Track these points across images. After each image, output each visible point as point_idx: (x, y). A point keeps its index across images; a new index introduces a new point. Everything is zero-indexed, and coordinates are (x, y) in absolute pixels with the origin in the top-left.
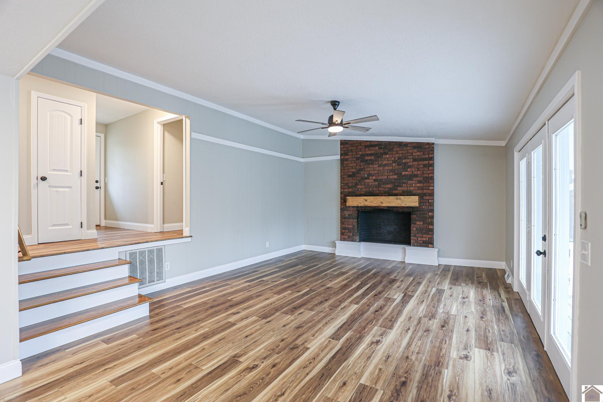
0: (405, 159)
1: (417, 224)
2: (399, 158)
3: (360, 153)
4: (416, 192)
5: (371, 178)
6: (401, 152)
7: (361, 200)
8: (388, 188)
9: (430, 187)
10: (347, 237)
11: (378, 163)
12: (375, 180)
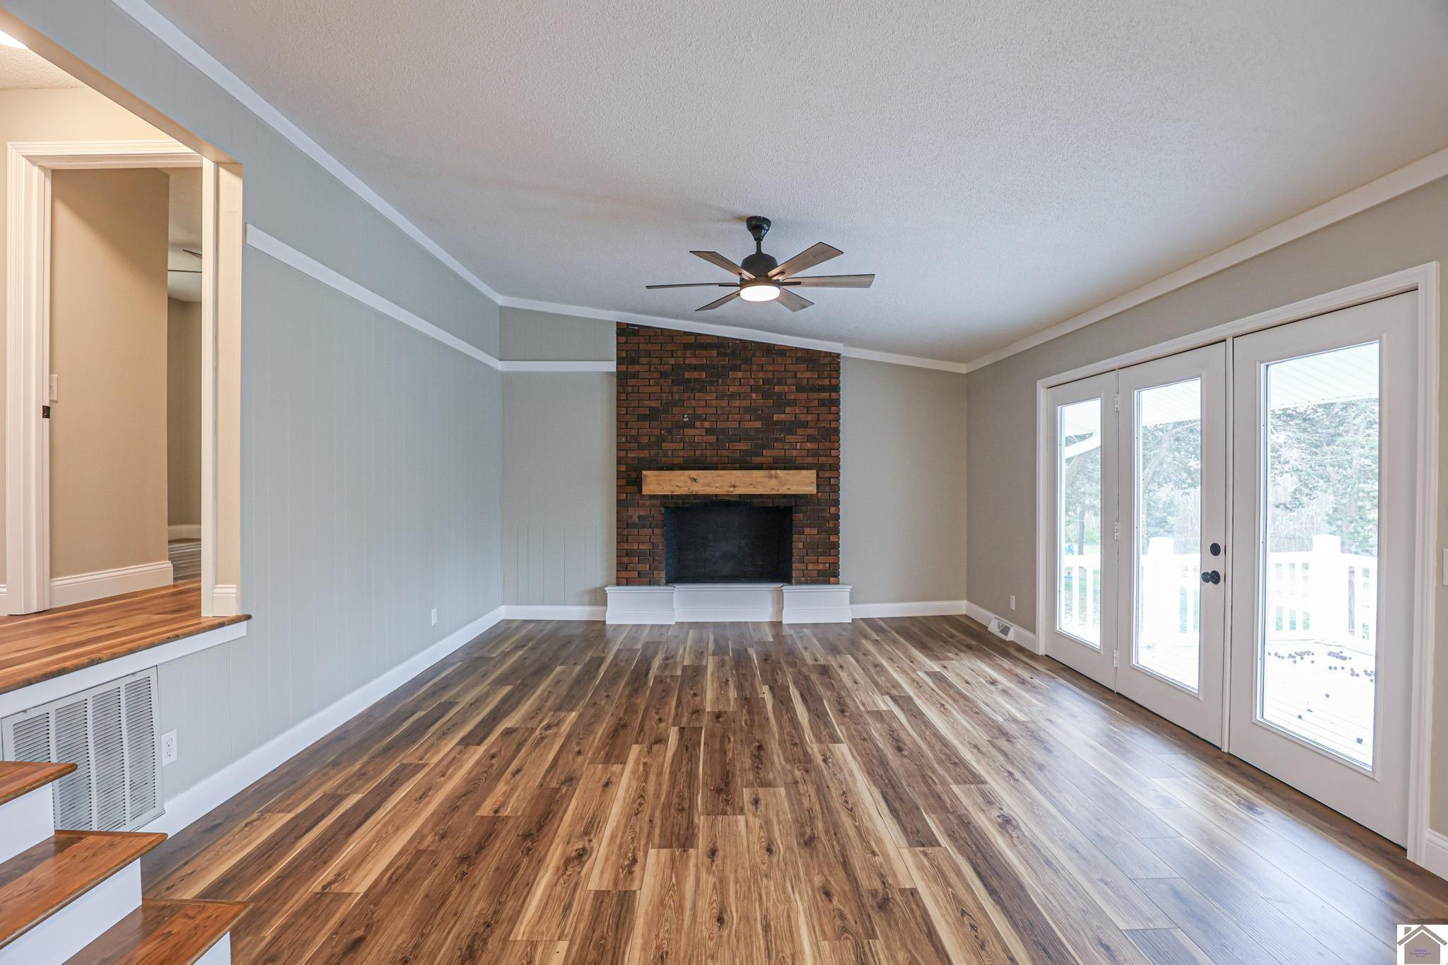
0: (780, 384)
1: (805, 533)
2: (766, 381)
3: (672, 361)
4: (802, 462)
5: (698, 424)
6: (771, 368)
7: (682, 478)
8: (740, 450)
10: (636, 574)
11: (716, 390)
12: (709, 431)
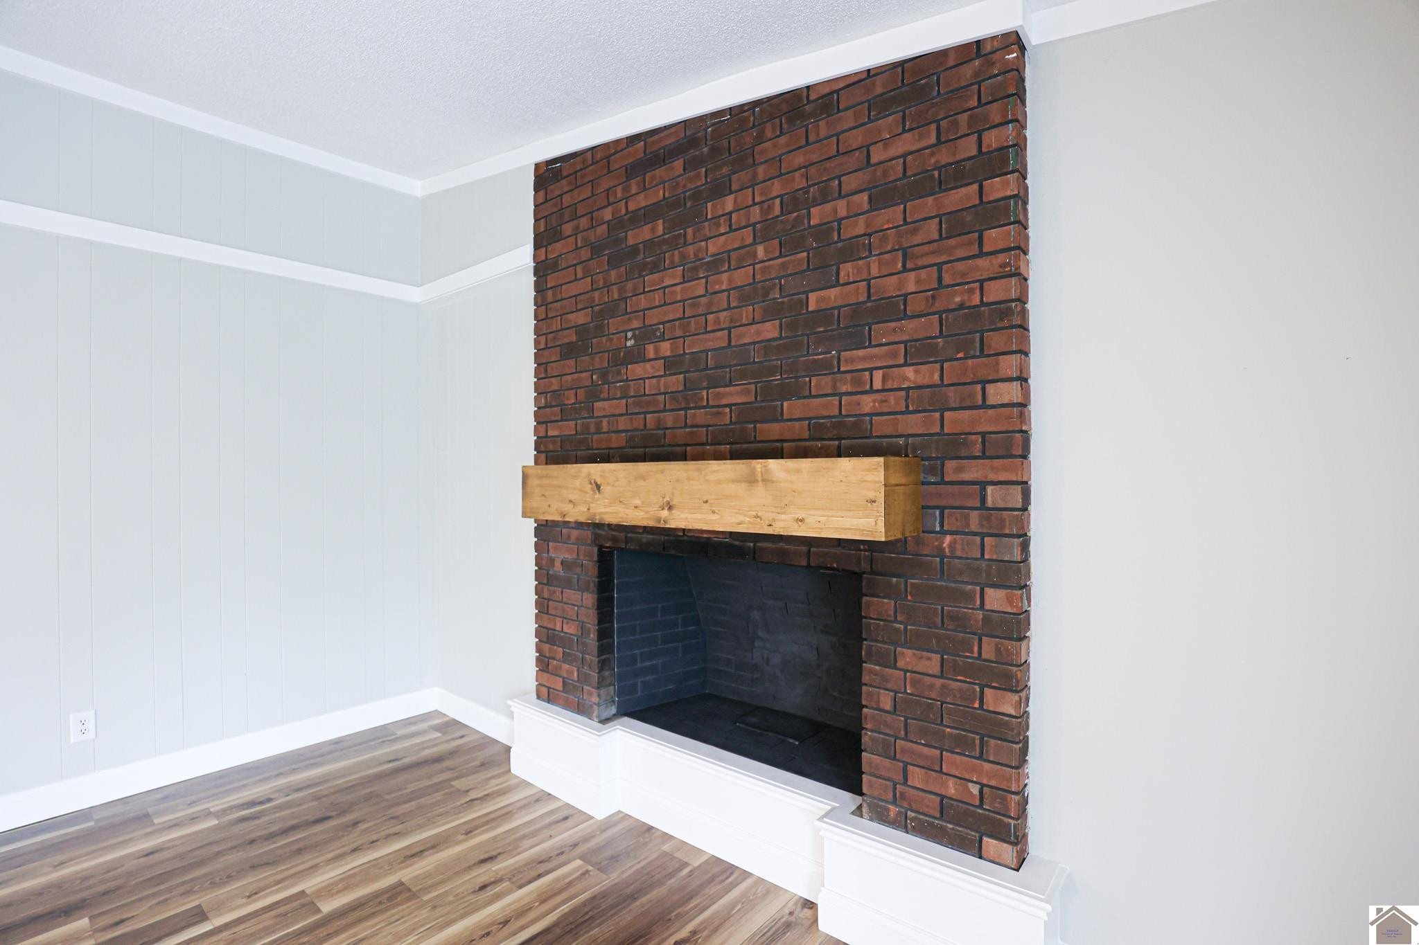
0: (824, 197)
1: (900, 664)
2: (794, 202)
3: (607, 214)
4: (888, 430)
5: (650, 351)
6: (799, 159)
8: (729, 406)
9: (991, 389)
11: (683, 257)
12: (672, 364)
